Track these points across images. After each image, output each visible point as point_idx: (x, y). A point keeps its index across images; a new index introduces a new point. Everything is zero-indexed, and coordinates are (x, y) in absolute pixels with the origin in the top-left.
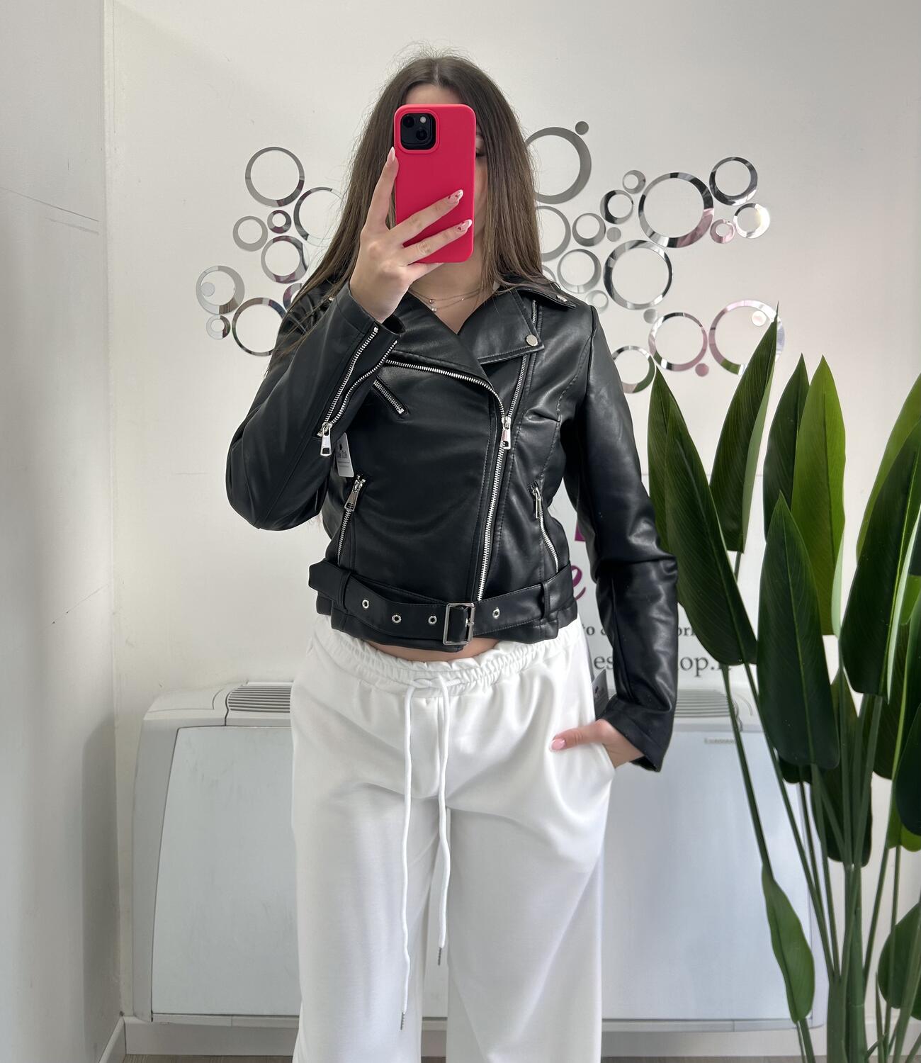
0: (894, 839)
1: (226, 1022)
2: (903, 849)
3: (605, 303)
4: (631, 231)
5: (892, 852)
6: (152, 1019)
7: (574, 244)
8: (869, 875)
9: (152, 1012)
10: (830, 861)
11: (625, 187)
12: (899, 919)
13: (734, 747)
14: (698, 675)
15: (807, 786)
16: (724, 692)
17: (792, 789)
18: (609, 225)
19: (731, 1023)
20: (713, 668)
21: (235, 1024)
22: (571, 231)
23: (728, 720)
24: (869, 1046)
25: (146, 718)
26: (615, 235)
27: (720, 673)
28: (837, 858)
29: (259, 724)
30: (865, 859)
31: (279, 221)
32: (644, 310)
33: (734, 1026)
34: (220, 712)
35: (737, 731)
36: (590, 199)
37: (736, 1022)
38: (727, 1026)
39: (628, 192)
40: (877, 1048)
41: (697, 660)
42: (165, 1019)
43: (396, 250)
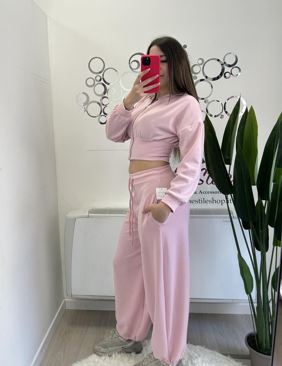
0: (276, 244)
1: (91, 298)
2: (278, 247)
4: (200, 76)
5: (275, 247)
6: (72, 296)
8: (268, 254)
9: (72, 294)
11: (198, 63)
12: (277, 267)
14: (222, 205)
15: (250, 230)
17: (246, 232)
21: (94, 298)
24: (269, 300)
25: (67, 216)
26: (195, 78)
28: (259, 250)
29: (97, 217)
30: (267, 250)
31: (98, 78)
33: (233, 301)
34: (87, 214)
35: (231, 218)
38: (231, 301)
39: (199, 65)
40: (271, 301)
41: (222, 200)
42: (75, 296)
43: (141, 88)
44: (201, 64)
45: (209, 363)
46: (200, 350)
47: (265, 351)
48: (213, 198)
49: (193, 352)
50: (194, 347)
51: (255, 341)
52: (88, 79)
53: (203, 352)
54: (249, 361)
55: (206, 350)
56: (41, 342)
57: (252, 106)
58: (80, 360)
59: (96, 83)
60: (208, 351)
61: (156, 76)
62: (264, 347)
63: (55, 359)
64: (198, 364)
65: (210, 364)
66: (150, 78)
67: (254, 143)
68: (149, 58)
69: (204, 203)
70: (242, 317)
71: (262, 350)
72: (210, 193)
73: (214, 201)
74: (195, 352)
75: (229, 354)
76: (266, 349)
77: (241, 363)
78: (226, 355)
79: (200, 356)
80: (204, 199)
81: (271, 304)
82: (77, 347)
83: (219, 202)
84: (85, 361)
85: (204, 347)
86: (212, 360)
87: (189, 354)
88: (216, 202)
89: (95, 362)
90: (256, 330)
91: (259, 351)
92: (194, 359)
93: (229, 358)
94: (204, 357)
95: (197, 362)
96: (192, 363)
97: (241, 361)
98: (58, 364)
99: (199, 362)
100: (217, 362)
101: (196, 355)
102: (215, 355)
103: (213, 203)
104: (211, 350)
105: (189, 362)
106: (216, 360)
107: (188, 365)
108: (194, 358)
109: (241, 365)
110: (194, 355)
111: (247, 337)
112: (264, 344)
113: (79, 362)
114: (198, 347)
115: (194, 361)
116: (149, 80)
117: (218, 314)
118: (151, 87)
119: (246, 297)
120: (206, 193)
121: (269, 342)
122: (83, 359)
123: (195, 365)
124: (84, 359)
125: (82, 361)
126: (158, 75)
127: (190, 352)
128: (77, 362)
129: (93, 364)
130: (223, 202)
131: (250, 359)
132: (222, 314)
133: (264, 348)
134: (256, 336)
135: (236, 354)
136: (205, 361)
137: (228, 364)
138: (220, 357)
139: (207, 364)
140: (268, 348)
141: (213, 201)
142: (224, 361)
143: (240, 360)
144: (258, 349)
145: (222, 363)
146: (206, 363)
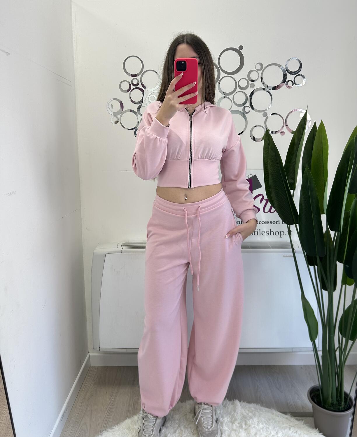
0: (344, 282)
1: (124, 351)
2: (347, 285)
3: (249, 111)
4: (258, 84)
5: (344, 286)
6: (100, 350)
7: (238, 89)
8: (336, 294)
9: (100, 348)
10: (323, 290)
11: (256, 69)
12: (346, 309)
13: (293, 258)
14: (281, 237)
15: (316, 267)
16: (290, 242)
17: (311, 268)
18: (250, 82)
19: (291, 349)
20: (286, 235)
21: (127, 351)
22: (237, 85)
23: (291, 250)
24: (336, 348)
25: (95, 251)
26: (253, 86)
27: (289, 236)
28: (326, 289)
29: (133, 252)
30: (335, 289)
31: (135, 82)
32: (263, 113)
33: (292, 350)
34: (120, 249)
35: (294, 253)
36: (243, 73)
37: (293, 349)
38: (290, 350)
39: (257, 70)
40: (338, 349)
41: (281, 232)
42: (104, 350)
43: (176, 98)
44: (259, 70)
45: (266, 423)
46: (255, 408)
47: (330, 407)
48: (270, 229)
49: (247, 412)
50: (248, 405)
51: (319, 395)
52: (121, 82)
53: (259, 410)
54: (312, 419)
55: (262, 408)
56: (61, 408)
57: (322, 120)
58: (111, 427)
59: (133, 87)
60: (264, 409)
61: (193, 83)
62: (330, 402)
63: (80, 427)
64: (254, 426)
65: (267, 425)
66: (187, 86)
67: (323, 164)
68: (184, 62)
69: (260, 235)
70: (301, 368)
71: (327, 406)
72: (267, 223)
73: (272, 233)
74: (249, 411)
75: (289, 412)
76: (332, 404)
77: (303, 422)
78: (285, 413)
79: (256, 416)
80: (260, 230)
81: (337, 353)
82: (107, 411)
83: (277, 233)
84: (117, 429)
85: (260, 405)
86: (270, 419)
87: (242, 413)
88: (274, 234)
89: (129, 429)
90: (320, 383)
91: (324, 407)
92: (249, 420)
93: (288, 416)
94: (260, 417)
95: (252, 423)
96: (246, 424)
97: (302, 420)
98: (84, 434)
99: (254, 422)
100: (275, 422)
101: (250, 414)
102: (273, 414)
103: (270, 235)
104: (267, 407)
105: (243, 423)
106: (274, 419)
107: (242, 426)
108: (249, 418)
109: (303, 424)
110: (248, 414)
111: (309, 392)
112: (330, 399)
113: (110, 430)
114: (252, 405)
115: (248, 422)
116: (185, 89)
117: (274, 366)
118: (188, 97)
119: (310, 344)
120: (263, 223)
121: (335, 397)
122: (114, 425)
123: (249, 426)
124: (116, 426)
125: (113, 428)
126: (196, 83)
127: (243, 411)
128: (108, 429)
129: (127, 431)
130: (282, 233)
131: (313, 417)
132: (279, 366)
133: (330, 404)
134: (321, 389)
135: (296, 411)
136: (261, 421)
137: (287, 423)
138: (278, 416)
139: (264, 424)
140: (335, 403)
141: (270, 233)
142: (283, 420)
143: (301, 418)
144: (323, 405)
145: (281, 423)
146: (262, 424)
